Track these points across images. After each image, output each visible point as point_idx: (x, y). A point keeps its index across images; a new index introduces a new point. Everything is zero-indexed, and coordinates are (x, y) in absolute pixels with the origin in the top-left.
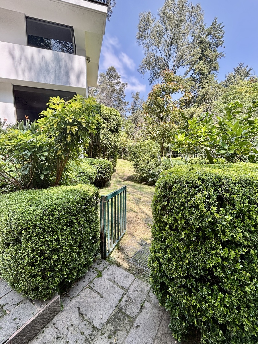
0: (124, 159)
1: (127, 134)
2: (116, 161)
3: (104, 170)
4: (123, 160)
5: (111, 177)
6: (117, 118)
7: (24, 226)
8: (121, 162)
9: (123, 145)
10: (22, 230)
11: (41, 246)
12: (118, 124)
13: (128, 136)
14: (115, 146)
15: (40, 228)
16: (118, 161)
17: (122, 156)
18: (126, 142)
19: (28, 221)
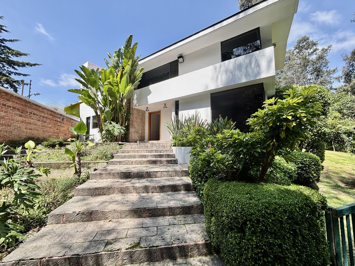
0: (336, 151)
1: (340, 113)
2: (323, 153)
3: (306, 167)
4: (334, 152)
5: (319, 177)
6: (321, 96)
7: (249, 218)
8: (333, 156)
9: (334, 130)
10: (246, 221)
11: (265, 245)
12: (325, 103)
13: (343, 116)
14: (321, 133)
15: (263, 225)
16: (327, 153)
17: (332, 145)
18: (340, 125)
19: (252, 214)
